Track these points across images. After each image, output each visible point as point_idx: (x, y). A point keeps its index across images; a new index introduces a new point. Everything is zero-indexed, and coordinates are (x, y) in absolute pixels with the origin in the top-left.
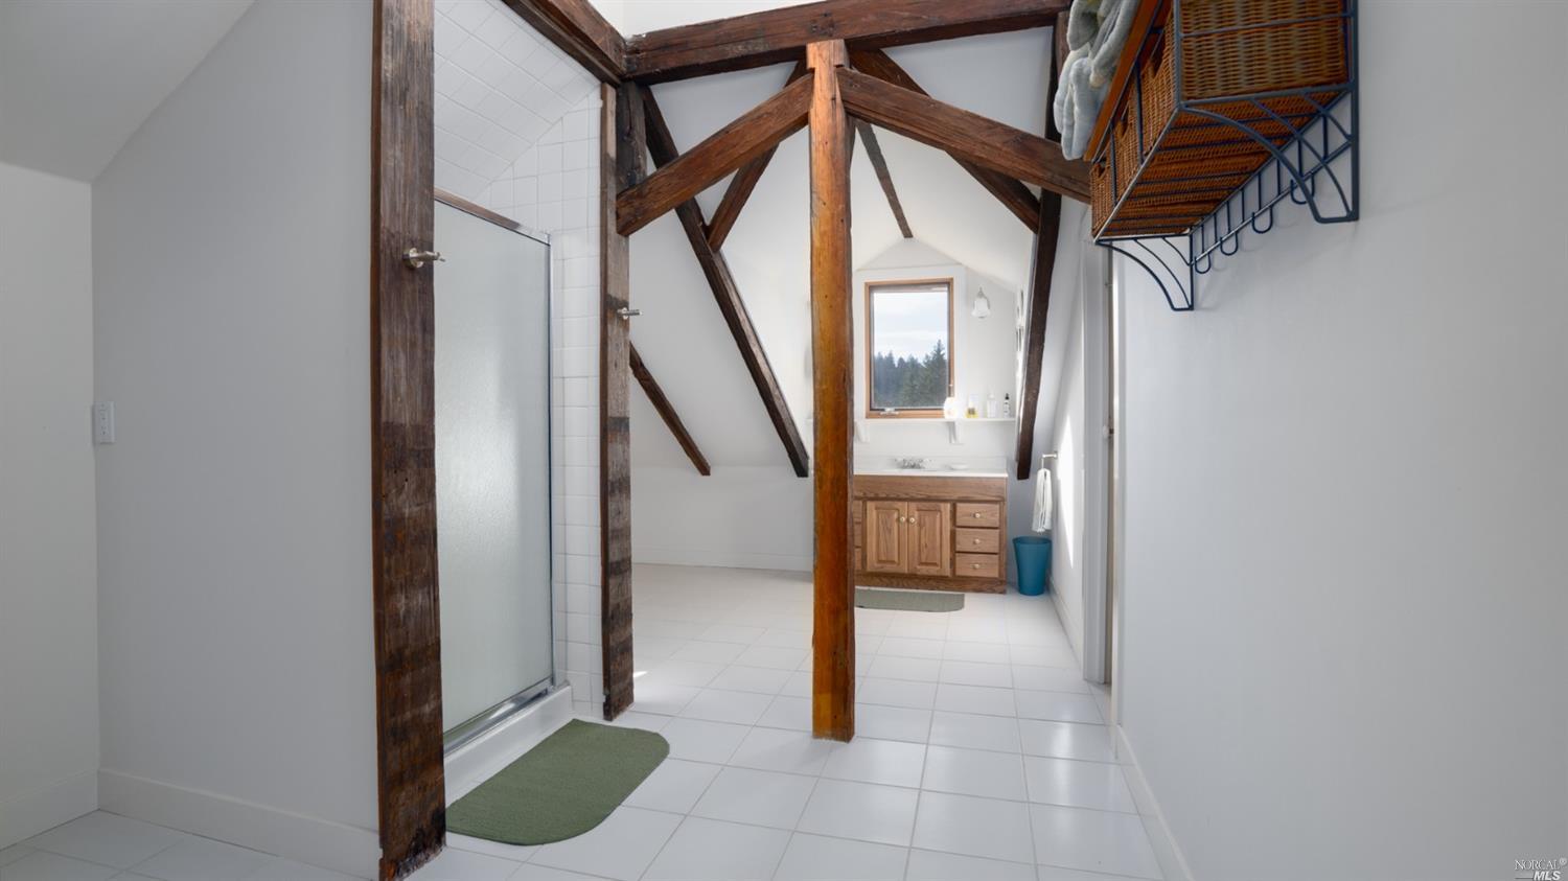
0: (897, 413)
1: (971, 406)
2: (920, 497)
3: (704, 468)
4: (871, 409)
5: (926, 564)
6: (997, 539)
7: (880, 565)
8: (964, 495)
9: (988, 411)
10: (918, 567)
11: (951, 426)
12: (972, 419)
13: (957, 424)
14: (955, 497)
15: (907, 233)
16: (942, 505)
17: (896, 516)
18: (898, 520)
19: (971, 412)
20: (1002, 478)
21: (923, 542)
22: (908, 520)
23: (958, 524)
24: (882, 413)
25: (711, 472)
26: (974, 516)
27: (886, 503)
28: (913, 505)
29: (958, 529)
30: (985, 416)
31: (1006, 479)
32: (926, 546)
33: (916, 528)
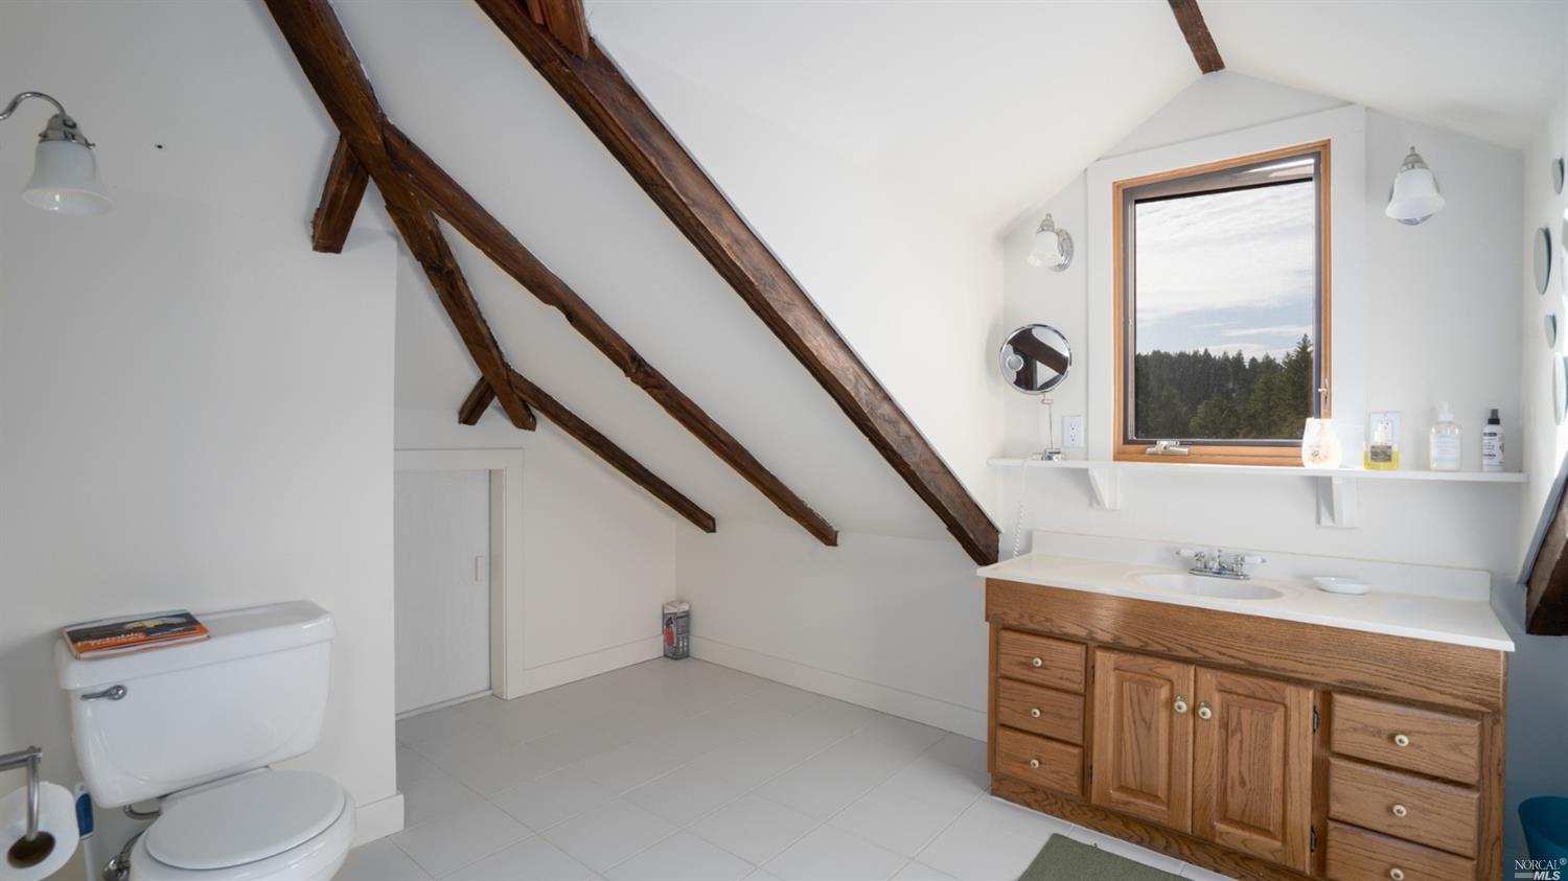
0: (1185, 450)
1: (1379, 439)
2: (1224, 660)
3: (825, 534)
4: (1126, 441)
5: (1242, 824)
6: (1473, 820)
7: (1124, 797)
8: (1360, 677)
9: (1434, 453)
10: (1221, 827)
11: (1322, 487)
12: (1383, 472)
13: (1335, 481)
14: (1330, 676)
15: (1209, 59)
16: (1291, 693)
17: (1164, 693)
18: (1171, 702)
19: (1381, 455)
20: (1495, 653)
21: (1233, 771)
22: (1194, 710)
23: (1337, 747)
24: (1150, 450)
25: (839, 541)
26: (1392, 738)
27: (1141, 660)
28: (1209, 678)
29: (1334, 761)
30: (1422, 463)
31: (1507, 654)
32: (1243, 783)
33: (1216, 735)
